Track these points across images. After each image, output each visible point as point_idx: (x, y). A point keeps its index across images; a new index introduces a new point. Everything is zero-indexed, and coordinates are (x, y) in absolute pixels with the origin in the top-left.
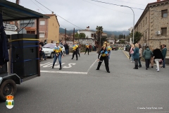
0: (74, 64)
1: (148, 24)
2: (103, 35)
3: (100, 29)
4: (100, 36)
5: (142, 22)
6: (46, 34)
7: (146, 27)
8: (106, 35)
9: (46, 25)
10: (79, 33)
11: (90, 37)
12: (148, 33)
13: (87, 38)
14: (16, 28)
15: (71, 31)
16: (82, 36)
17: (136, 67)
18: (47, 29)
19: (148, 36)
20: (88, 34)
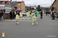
0: (30, 18)
1: (57, 4)
2: (40, 8)
3: (39, 6)
4: (39, 9)
5: (55, 3)
6: (21, 8)
7: (56, 5)
8: (41, 8)
9: (21, 5)
10: (32, 7)
11: (36, 9)
12: (57, 7)
13: (35, 9)
14: (11, 6)
15: (29, 7)
16: (33, 9)
17: (53, 19)
18: (21, 7)
19: (57, 8)
20: (35, 8)
